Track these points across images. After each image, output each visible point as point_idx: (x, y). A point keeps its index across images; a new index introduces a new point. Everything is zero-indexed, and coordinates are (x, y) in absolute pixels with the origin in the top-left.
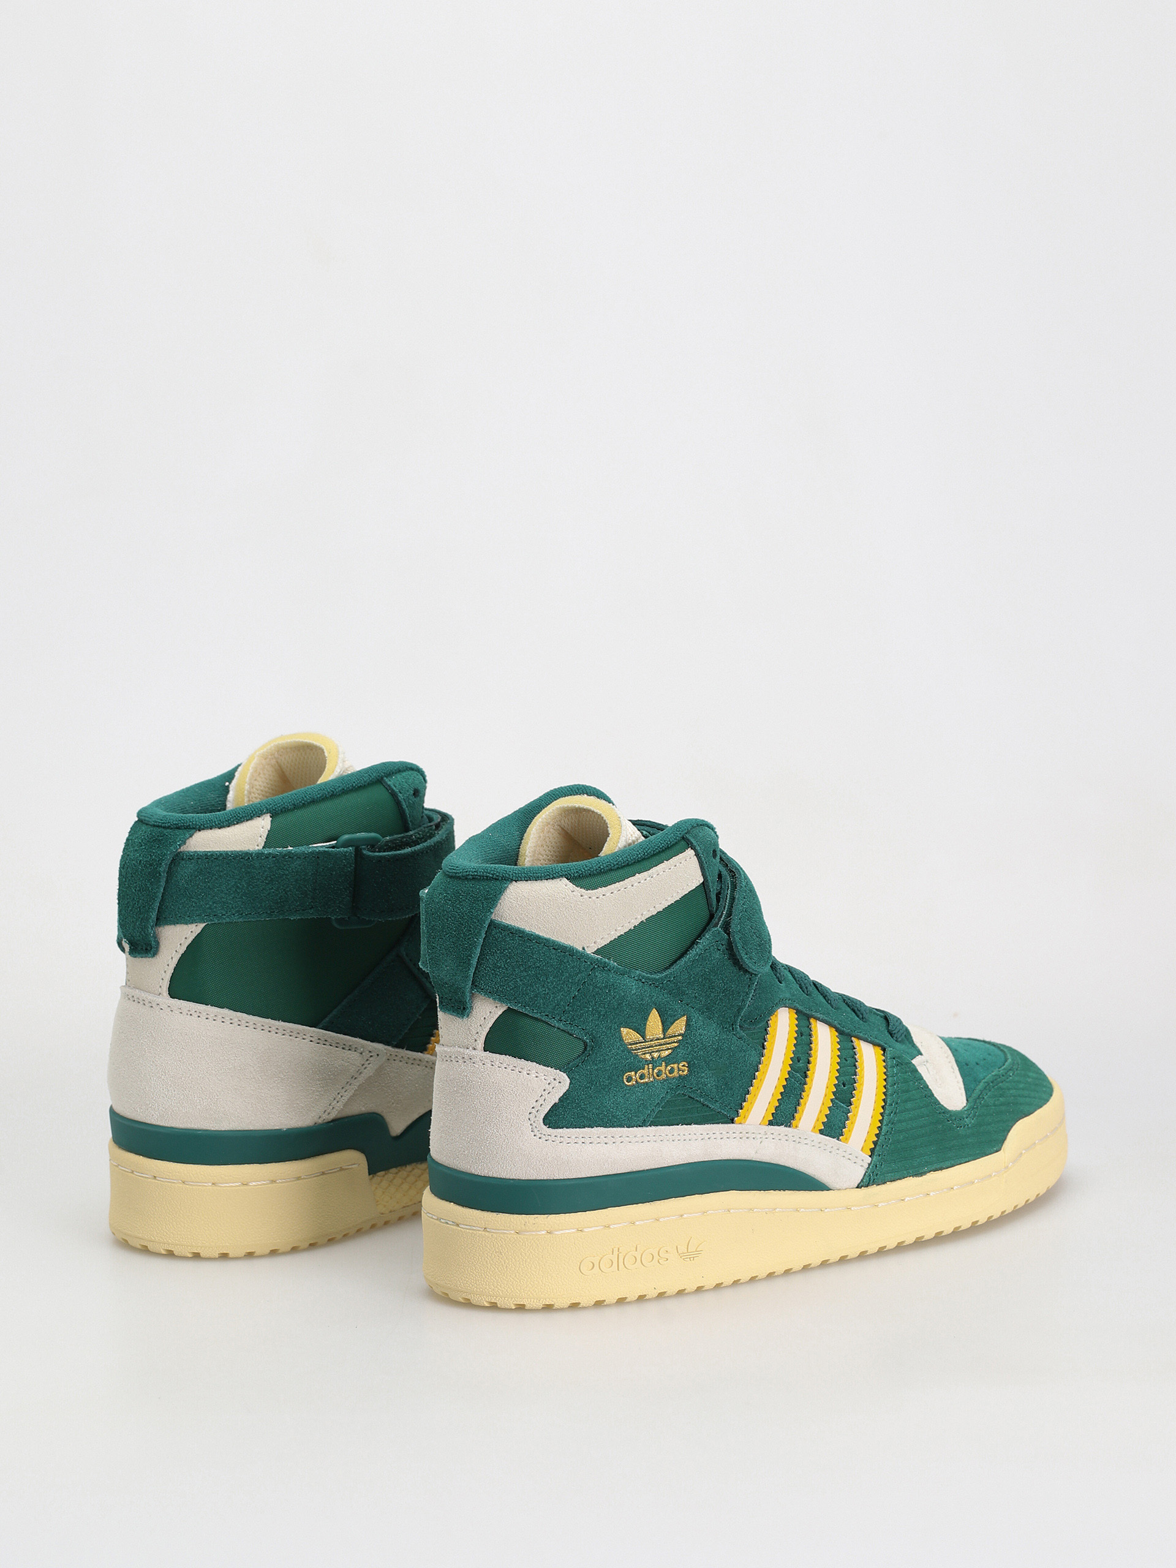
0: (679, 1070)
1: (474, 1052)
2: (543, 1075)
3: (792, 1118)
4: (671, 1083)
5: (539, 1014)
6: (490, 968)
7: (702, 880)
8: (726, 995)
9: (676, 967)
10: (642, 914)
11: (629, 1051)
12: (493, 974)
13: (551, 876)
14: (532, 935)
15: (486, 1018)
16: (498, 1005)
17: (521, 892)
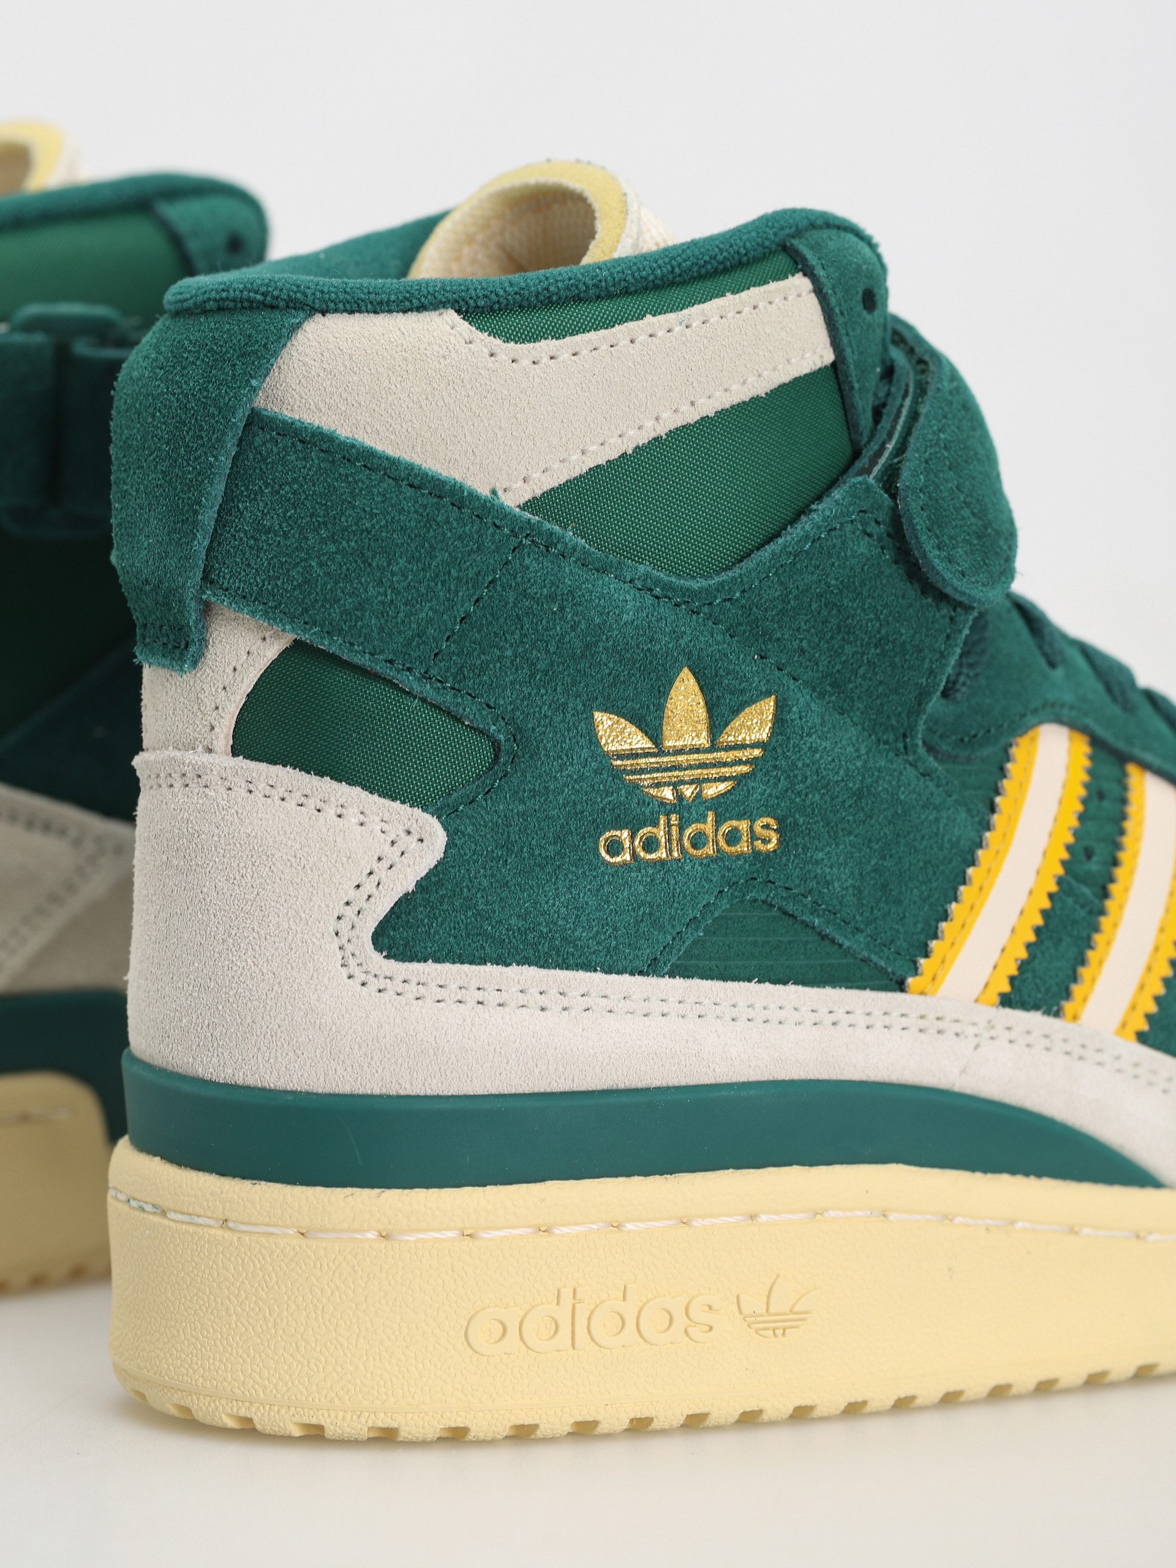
0: (753, 837)
1: (206, 758)
2: (377, 819)
3: (1064, 994)
4: (729, 870)
5: (367, 656)
6: (245, 532)
7: (829, 357)
8: (883, 654)
9: (748, 564)
10: (657, 419)
11: (617, 774)
12: (251, 548)
13: (415, 302)
14: (353, 446)
15: (239, 668)
16: (268, 635)
17: (331, 339)
